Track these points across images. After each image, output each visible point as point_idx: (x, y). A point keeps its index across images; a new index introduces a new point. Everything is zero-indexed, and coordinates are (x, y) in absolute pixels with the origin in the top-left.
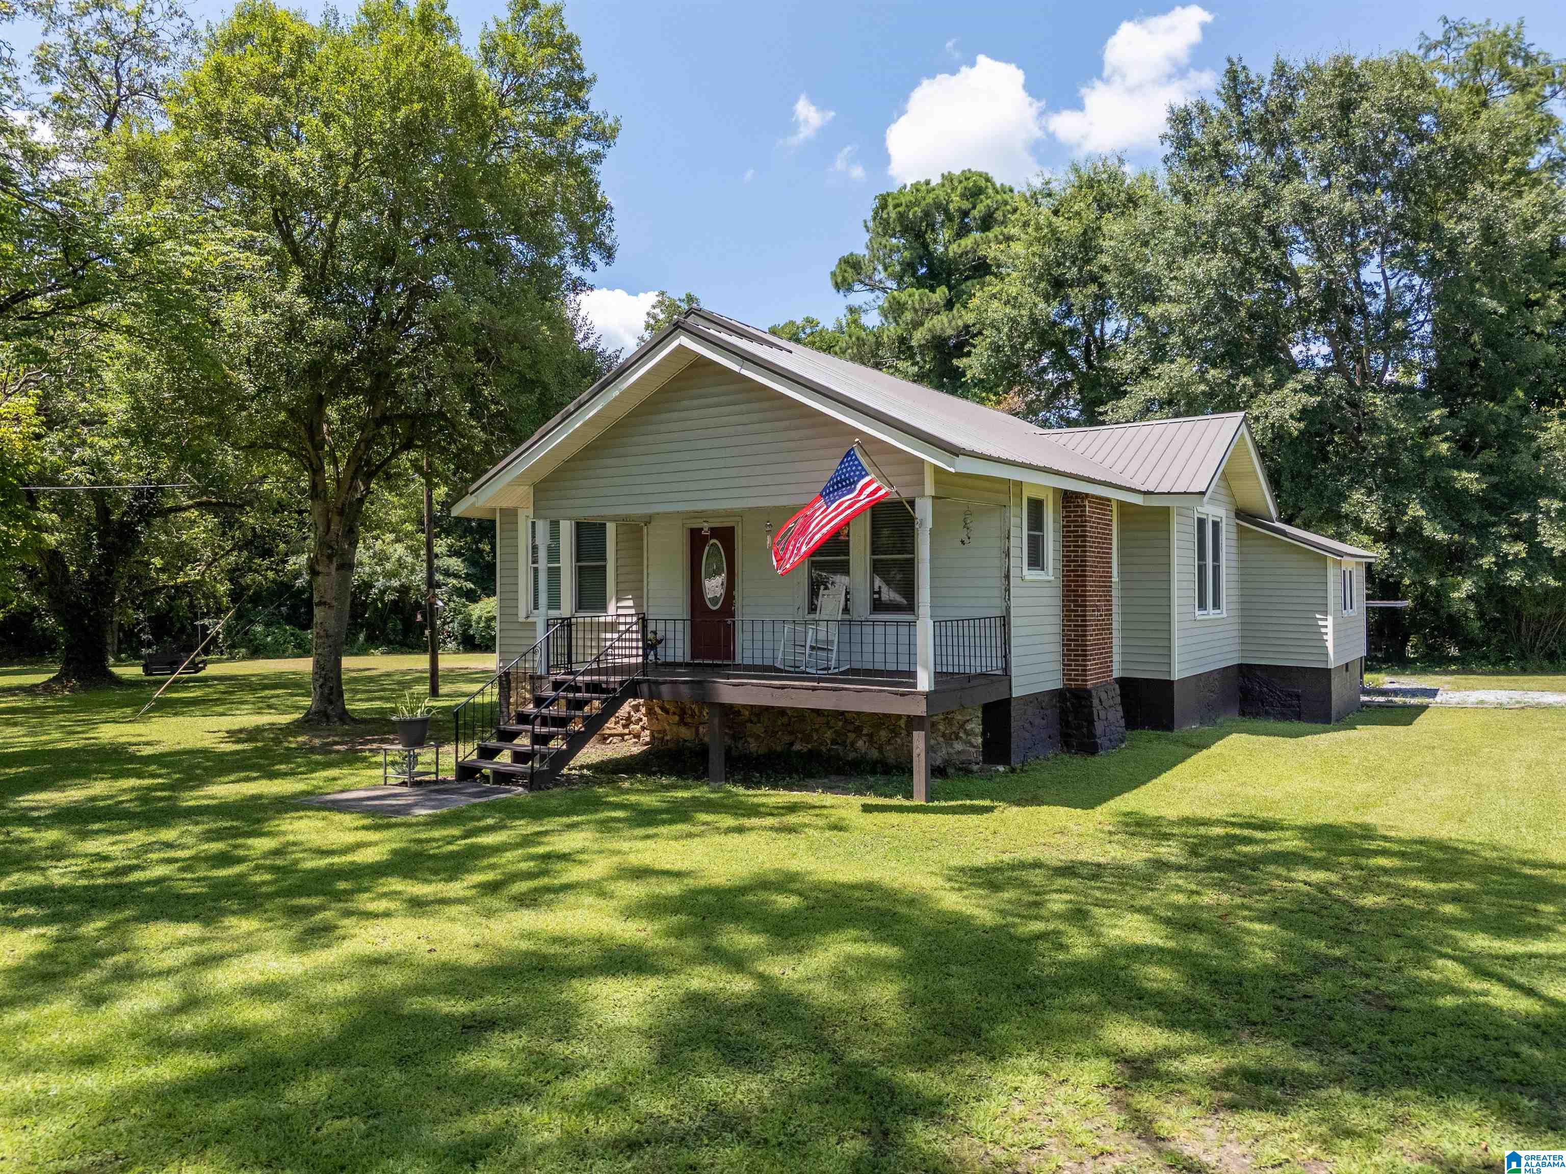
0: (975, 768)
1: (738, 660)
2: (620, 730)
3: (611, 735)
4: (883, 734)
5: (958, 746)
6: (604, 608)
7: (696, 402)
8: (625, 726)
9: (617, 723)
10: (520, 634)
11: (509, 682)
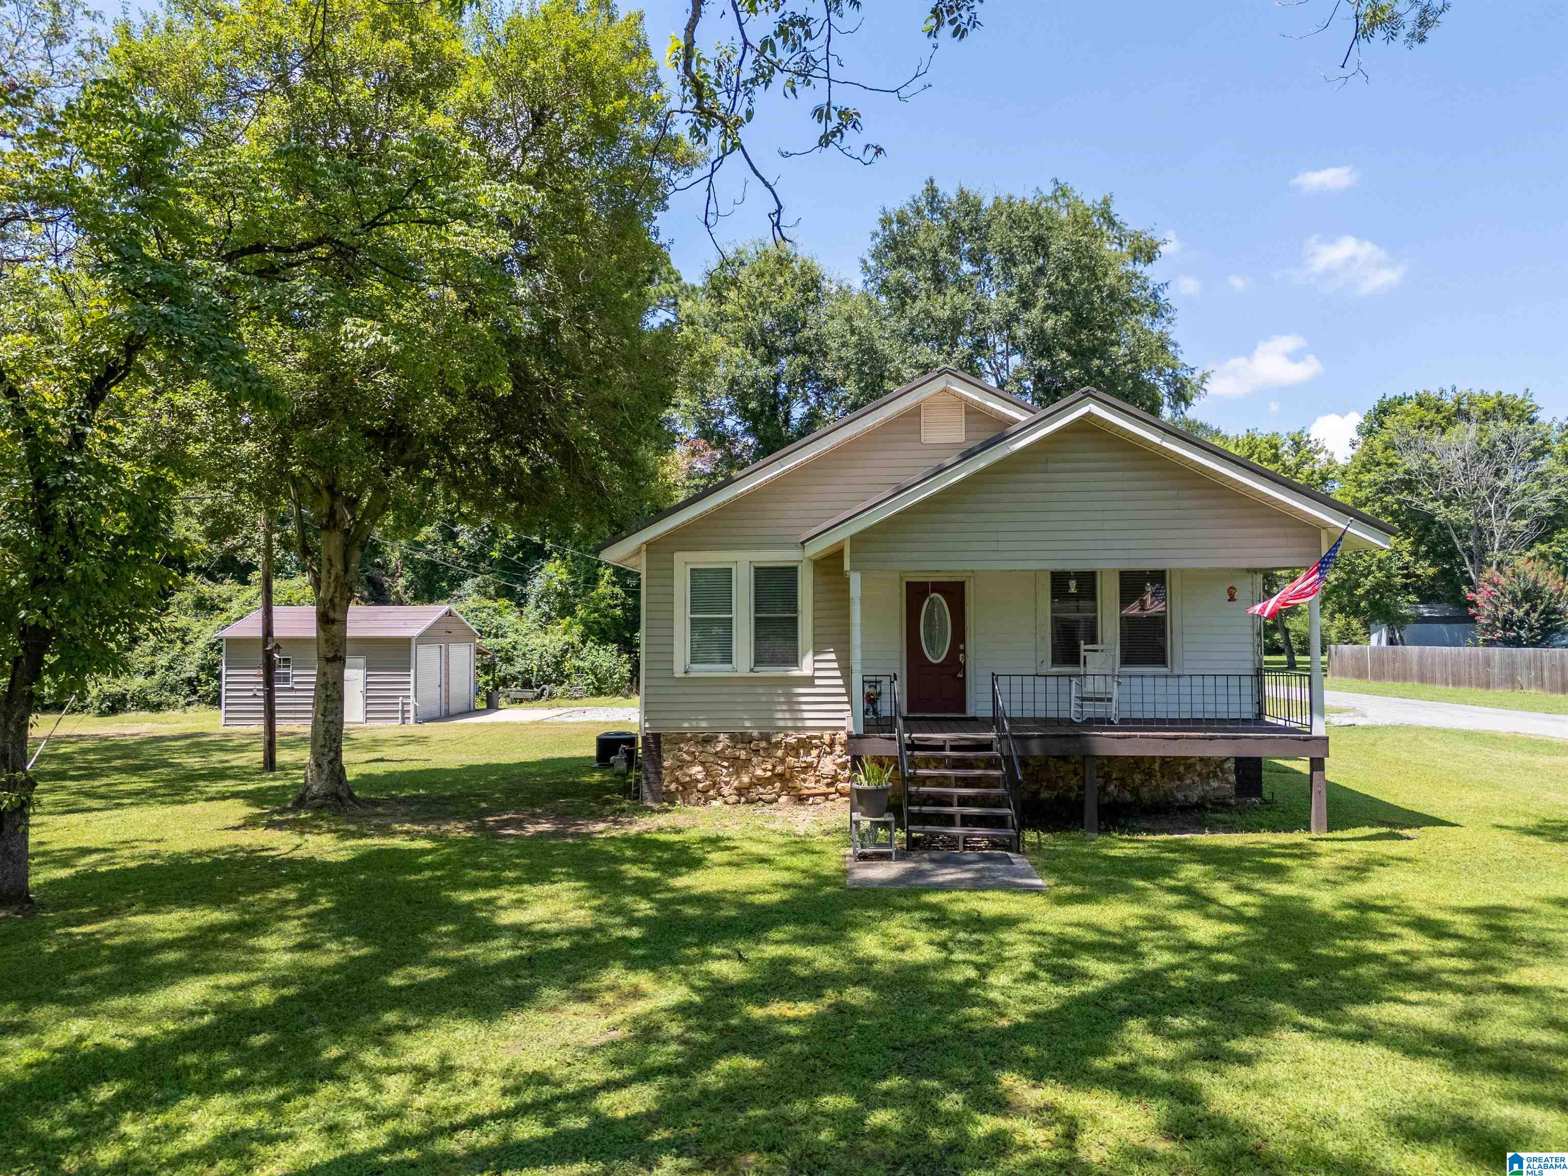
0: (1232, 801)
1: (970, 712)
2: (822, 788)
3: (809, 796)
4: (1138, 778)
5: (1215, 784)
6: (794, 661)
7: (1068, 466)
8: (828, 785)
9: (817, 782)
10: (672, 690)
11: (658, 747)
